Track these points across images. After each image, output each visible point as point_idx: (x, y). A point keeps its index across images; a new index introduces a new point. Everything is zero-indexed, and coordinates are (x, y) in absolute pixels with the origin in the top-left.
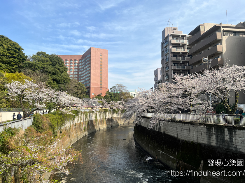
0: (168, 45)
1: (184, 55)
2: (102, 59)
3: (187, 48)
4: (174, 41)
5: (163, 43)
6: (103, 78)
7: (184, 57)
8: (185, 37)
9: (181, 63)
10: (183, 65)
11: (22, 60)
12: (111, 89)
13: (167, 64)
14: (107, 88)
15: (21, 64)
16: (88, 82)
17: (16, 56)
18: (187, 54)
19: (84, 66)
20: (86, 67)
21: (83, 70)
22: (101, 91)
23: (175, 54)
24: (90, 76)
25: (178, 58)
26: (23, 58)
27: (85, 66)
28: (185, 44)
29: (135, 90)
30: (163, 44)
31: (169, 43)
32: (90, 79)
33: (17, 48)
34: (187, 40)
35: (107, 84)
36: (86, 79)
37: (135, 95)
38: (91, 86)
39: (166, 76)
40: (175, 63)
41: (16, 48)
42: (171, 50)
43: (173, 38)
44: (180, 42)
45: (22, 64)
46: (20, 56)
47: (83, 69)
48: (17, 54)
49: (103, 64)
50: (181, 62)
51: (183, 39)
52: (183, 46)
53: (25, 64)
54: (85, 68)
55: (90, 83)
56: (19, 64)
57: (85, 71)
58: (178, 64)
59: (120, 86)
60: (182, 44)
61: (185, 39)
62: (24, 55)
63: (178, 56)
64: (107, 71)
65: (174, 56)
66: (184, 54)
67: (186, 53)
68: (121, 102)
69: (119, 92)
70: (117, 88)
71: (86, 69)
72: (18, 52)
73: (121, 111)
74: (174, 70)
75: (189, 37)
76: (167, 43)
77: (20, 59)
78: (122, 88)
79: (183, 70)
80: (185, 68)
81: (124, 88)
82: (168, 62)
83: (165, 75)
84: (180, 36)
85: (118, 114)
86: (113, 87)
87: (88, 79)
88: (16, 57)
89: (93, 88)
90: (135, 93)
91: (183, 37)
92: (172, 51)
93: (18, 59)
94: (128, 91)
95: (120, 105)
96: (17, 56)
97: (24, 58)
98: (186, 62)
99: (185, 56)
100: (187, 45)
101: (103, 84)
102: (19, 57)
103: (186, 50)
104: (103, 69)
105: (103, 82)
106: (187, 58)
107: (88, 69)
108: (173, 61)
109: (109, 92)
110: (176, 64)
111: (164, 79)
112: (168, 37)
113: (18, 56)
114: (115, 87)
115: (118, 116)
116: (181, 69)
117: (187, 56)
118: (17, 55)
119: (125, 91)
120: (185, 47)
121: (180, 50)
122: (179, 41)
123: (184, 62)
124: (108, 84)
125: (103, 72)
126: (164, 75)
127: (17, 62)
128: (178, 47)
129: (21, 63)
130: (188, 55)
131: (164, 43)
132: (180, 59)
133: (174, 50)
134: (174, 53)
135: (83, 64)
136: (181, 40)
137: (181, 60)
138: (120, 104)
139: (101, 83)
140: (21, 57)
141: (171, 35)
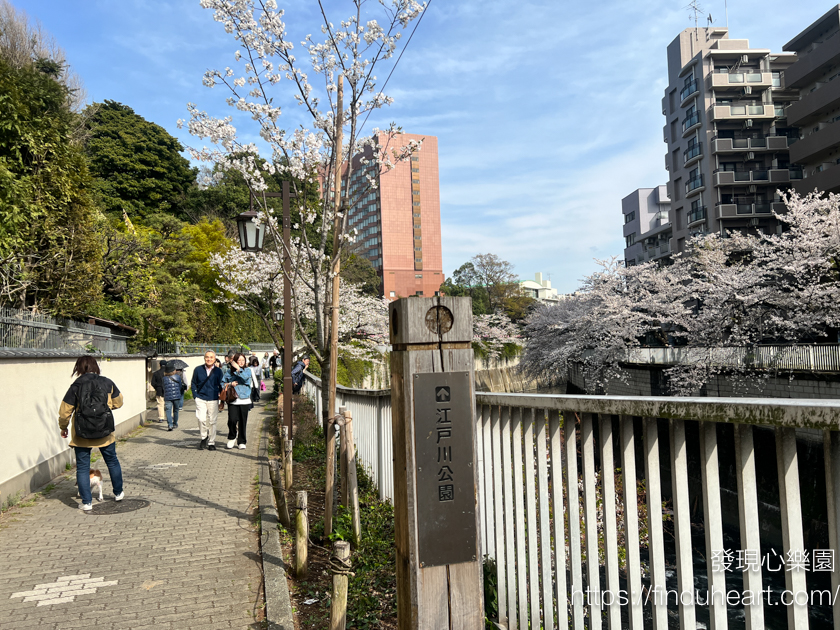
0: (697, 96)
1: (759, 131)
2: (417, 170)
3: (770, 100)
4: (722, 79)
5: (675, 90)
6: (424, 238)
7: (762, 137)
8: (762, 62)
9: (751, 161)
10: (757, 166)
11: (183, 182)
12: (457, 273)
13: (693, 168)
14: (438, 273)
15: (178, 198)
16: (374, 253)
17: (162, 170)
18: (774, 124)
19: (355, 198)
20: (365, 201)
21: (355, 214)
22: (418, 282)
23: (728, 128)
24: (379, 234)
25: (738, 141)
26: (184, 177)
27: (360, 200)
28: (765, 88)
29: (538, 275)
30: (671, 93)
31: (703, 87)
32: (380, 245)
33: (164, 143)
34: (773, 71)
35: (438, 258)
36: (367, 245)
37: (537, 291)
38: (384, 268)
39: (689, 214)
40: (727, 160)
41: (161, 143)
42: (711, 112)
43: (715, 67)
44: (745, 79)
45: (183, 195)
46: (177, 168)
47: (353, 210)
48: (166, 164)
49: (422, 186)
50: (752, 156)
51: (756, 68)
52: (758, 93)
53: (194, 195)
54: (360, 206)
55: (381, 256)
56: (174, 196)
57: (361, 216)
58: (738, 166)
59: (490, 263)
60: (753, 87)
61: (762, 67)
62: (186, 164)
63: (735, 134)
64: (436, 210)
65: (722, 134)
66: (761, 124)
67: (769, 121)
68: (494, 317)
69: (484, 285)
70: (476, 268)
71: (365, 208)
72: (168, 159)
73: (498, 349)
74: (723, 188)
75: (779, 61)
76: (693, 87)
77: (178, 181)
78: (496, 269)
79: (758, 187)
80: (765, 177)
81: (503, 267)
82: (700, 160)
83: (688, 208)
84: (746, 59)
85: (488, 361)
86: (463, 268)
87: (374, 242)
88: (164, 173)
89: (392, 272)
90: (537, 287)
91: (755, 61)
92: (717, 116)
93: (168, 178)
94: (518, 278)
95: (494, 329)
96: (165, 171)
97: (187, 177)
98: (770, 154)
99: (765, 133)
100: (773, 89)
101: (424, 260)
102: (174, 174)
103: (770, 111)
104: (423, 205)
105: (423, 250)
106: (772, 141)
107: (373, 208)
108: (721, 155)
109: (452, 286)
110: (732, 167)
111: (683, 223)
112: (696, 63)
113: (170, 171)
114: (471, 265)
115: (487, 366)
116: (751, 181)
117: (773, 130)
118: (167, 168)
119: (506, 280)
120: (764, 100)
121: (746, 112)
122: (739, 77)
123: (761, 157)
124: (441, 256)
125: (423, 216)
126: (679, 210)
127: (168, 192)
128: (737, 99)
129: (179, 193)
130: (777, 130)
131: (679, 91)
132: (747, 145)
133: (724, 112)
134: (721, 123)
135: (354, 193)
136: (748, 72)
137: (749, 148)
138: (492, 325)
139: (417, 257)
140: (178, 175)
141: (710, 57)
